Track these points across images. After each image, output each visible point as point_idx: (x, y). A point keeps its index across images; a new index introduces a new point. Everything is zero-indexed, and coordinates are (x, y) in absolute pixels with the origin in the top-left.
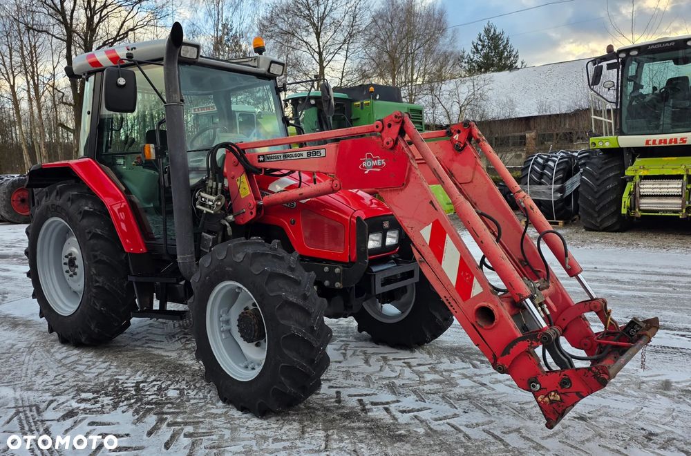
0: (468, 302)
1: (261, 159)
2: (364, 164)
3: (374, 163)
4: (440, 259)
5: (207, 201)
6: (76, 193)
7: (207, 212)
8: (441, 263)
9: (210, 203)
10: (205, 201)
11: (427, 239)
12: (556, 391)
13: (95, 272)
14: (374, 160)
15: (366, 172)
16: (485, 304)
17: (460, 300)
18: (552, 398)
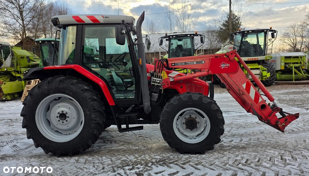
0: (258, 104)
1: (173, 65)
2: (221, 66)
3: (225, 65)
4: (249, 93)
5: (156, 81)
6: (76, 81)
7: (157, 85)
8: (249, 94)
9: (158, 82)
10: (155, 81)
11: (245, 87)
12: (284, 123)
13: (94, 117)
14: (225, 64)
15: (222, 68)
16: (263, 104)
17: (255, 104)
18: (283, 125)
